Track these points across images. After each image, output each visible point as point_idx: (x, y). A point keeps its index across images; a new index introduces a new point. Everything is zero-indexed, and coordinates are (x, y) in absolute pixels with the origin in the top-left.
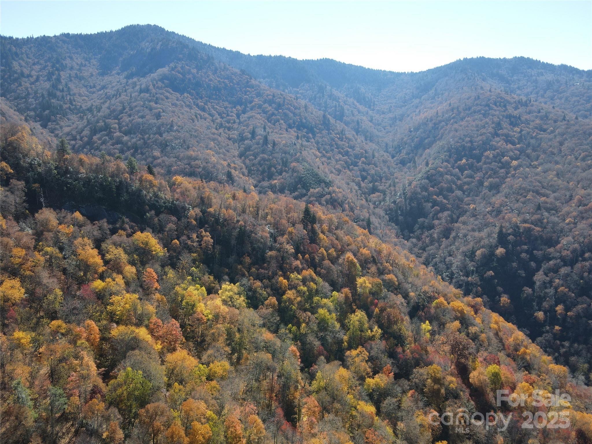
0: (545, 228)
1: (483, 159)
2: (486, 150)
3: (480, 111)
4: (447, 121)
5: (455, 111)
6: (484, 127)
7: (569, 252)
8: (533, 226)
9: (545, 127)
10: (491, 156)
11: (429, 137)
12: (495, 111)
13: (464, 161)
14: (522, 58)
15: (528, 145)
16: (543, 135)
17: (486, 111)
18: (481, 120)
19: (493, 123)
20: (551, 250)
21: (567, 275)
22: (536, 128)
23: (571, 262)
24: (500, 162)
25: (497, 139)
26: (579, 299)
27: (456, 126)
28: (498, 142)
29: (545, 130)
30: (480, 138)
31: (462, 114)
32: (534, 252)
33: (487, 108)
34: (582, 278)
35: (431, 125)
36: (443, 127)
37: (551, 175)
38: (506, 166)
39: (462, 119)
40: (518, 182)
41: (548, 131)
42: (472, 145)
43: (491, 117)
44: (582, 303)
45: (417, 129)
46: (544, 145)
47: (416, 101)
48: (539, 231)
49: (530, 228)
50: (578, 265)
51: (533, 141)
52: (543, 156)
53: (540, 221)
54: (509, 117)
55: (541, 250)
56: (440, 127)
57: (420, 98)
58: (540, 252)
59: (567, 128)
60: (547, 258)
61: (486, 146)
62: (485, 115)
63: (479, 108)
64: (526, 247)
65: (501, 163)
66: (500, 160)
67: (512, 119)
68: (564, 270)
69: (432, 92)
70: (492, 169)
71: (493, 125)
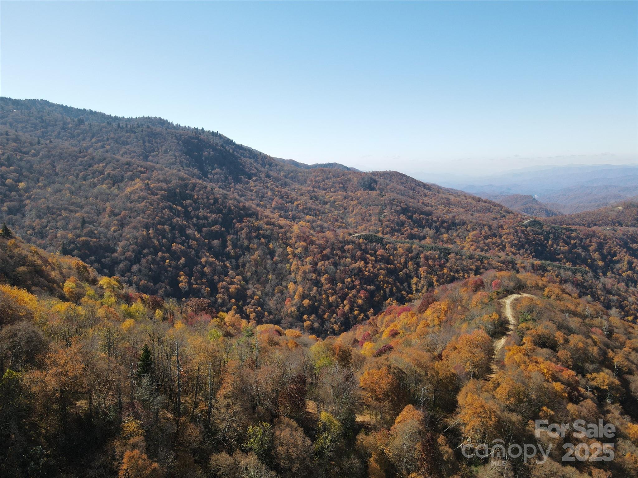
0: (99, 238)
7: (130, 253)
8: (89, 239)
20: (115, 255)
21: (139, 271)
23: (136, 260)
26: (157, 286)
32: (102, 260)
34: (151, 270)
37: (67, 194)
40: (43, 202)
44: (161, 288)
48: (95, 242)
49: (87, 240)
55: (107, 257)
58: (108, 259)
59: (49, 151)
64: (93, 257)
68: (135, 268)
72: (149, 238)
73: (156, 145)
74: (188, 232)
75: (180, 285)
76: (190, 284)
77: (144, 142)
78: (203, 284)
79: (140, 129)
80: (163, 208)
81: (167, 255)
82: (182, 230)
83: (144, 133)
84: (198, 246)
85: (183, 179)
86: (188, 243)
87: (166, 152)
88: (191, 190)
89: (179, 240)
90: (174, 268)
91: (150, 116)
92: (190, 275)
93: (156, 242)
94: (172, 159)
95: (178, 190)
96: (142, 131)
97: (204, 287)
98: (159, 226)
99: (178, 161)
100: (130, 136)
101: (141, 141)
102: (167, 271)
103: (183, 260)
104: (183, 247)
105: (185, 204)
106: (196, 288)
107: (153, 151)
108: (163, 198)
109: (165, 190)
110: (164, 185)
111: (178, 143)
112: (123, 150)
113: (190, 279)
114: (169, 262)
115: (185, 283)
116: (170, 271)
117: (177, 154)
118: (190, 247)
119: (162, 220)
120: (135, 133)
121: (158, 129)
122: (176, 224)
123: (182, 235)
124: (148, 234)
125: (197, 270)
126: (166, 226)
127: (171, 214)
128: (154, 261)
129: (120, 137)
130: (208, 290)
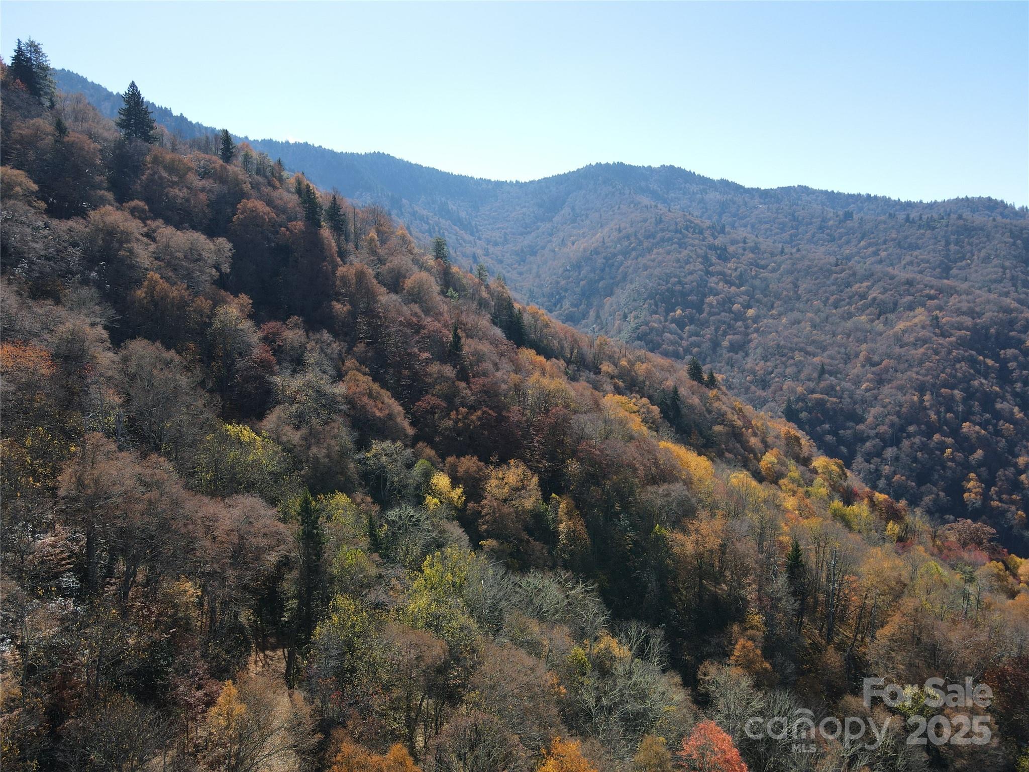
0: (842, 398)
1: (706, 309)
2: (705, 296)
3: (670, 239)
7: (886, 428)
8: (826, 397)
9: (763, 263)
10: (715, 303)
12: (692, 239)
13: (679, 312)
14: (672, 167)
15: (754, 288)
16: (764, 274)
17: (679, 240)
18: (680, 253)
19: (698, 256)
20: (861, 427)
21: (896, 458)
22: (751, 264)
24: (730, 311)
25: (714, 279)
26: (923, 489)
28: (717, 284)
29: (764, 267)
30: (690, 278)
31: (645, 244)
32: (840, 432)
33: (679, 235)
34: (916, 460)
35: (600, 261)
36: (621, 264)
37: (807, 327)
38: (740, 316)
39: (649, 251)
40: (772, 339)
41: (769, 267)
42: (684, 288)
43: (690, 248)
44: (928, 492)
45: (578, 267)
46: (773, 286)
48: (835, 403)
49: (822, 399)
51: (757, 282)
52: (778, 302)
55: (849, 428)
56: (616, 264)
58: (849, 432)
60: (861, 439)
62: (681, 245)
63: (668, 235)
64: (827, 426)
65: (733, 313)
66: (730, 308)
68: (889, 453)
70: (724, 322)
71: (700, 260)
72: (921, 408)
73: (968, 248)
74: (998, 406)
75: (965, 495)
76: (985, 496)
77: (948, 243)
78: (1013, 502)
79: (944, 222)
80: (958, 360)
81: (949, 440)
82: (988, 401)
83: (950, 228)
84: (1016, 435)
85: (1007, 310)
86: (995, 425)
87: (986, 260)
88: (1020, 332)
89: (977, 418)
90: (958, 464)
91: (969, 196)
92: (988, 482)
93: (933, 416)
94: (996, 273)
95: (992, 331)
96: (947, 226)
97: (1013, 508)
98: (943, 390)
99: (1008, 276)
100: (923, 234)
101: (943, 243)
102: (944, 468)
103: (979, 454)
104: (983, 432)
105: (1002, 356)
106: (998, 507)
107: (963, 258)
108: (962, 343)
109: (967, 329)
110: (968, 321)
111: (1014, 244)
112: (908, 258)
113: (988, 488)
114: (952, 453)
115: (976, 493)
116: (950, 468)
117: (1007, 264)
118: (998, 433)
119: (952, 380)
120: (934, 228)
121: (979, 219)
122: (977, 390)
123: (985, 410)
124: (922, 401)
125: (1005, 475)
126: (956, 392)
127: (972, 371)
128: (923, 447)
129: (906, 237)
130: (1021, 516)
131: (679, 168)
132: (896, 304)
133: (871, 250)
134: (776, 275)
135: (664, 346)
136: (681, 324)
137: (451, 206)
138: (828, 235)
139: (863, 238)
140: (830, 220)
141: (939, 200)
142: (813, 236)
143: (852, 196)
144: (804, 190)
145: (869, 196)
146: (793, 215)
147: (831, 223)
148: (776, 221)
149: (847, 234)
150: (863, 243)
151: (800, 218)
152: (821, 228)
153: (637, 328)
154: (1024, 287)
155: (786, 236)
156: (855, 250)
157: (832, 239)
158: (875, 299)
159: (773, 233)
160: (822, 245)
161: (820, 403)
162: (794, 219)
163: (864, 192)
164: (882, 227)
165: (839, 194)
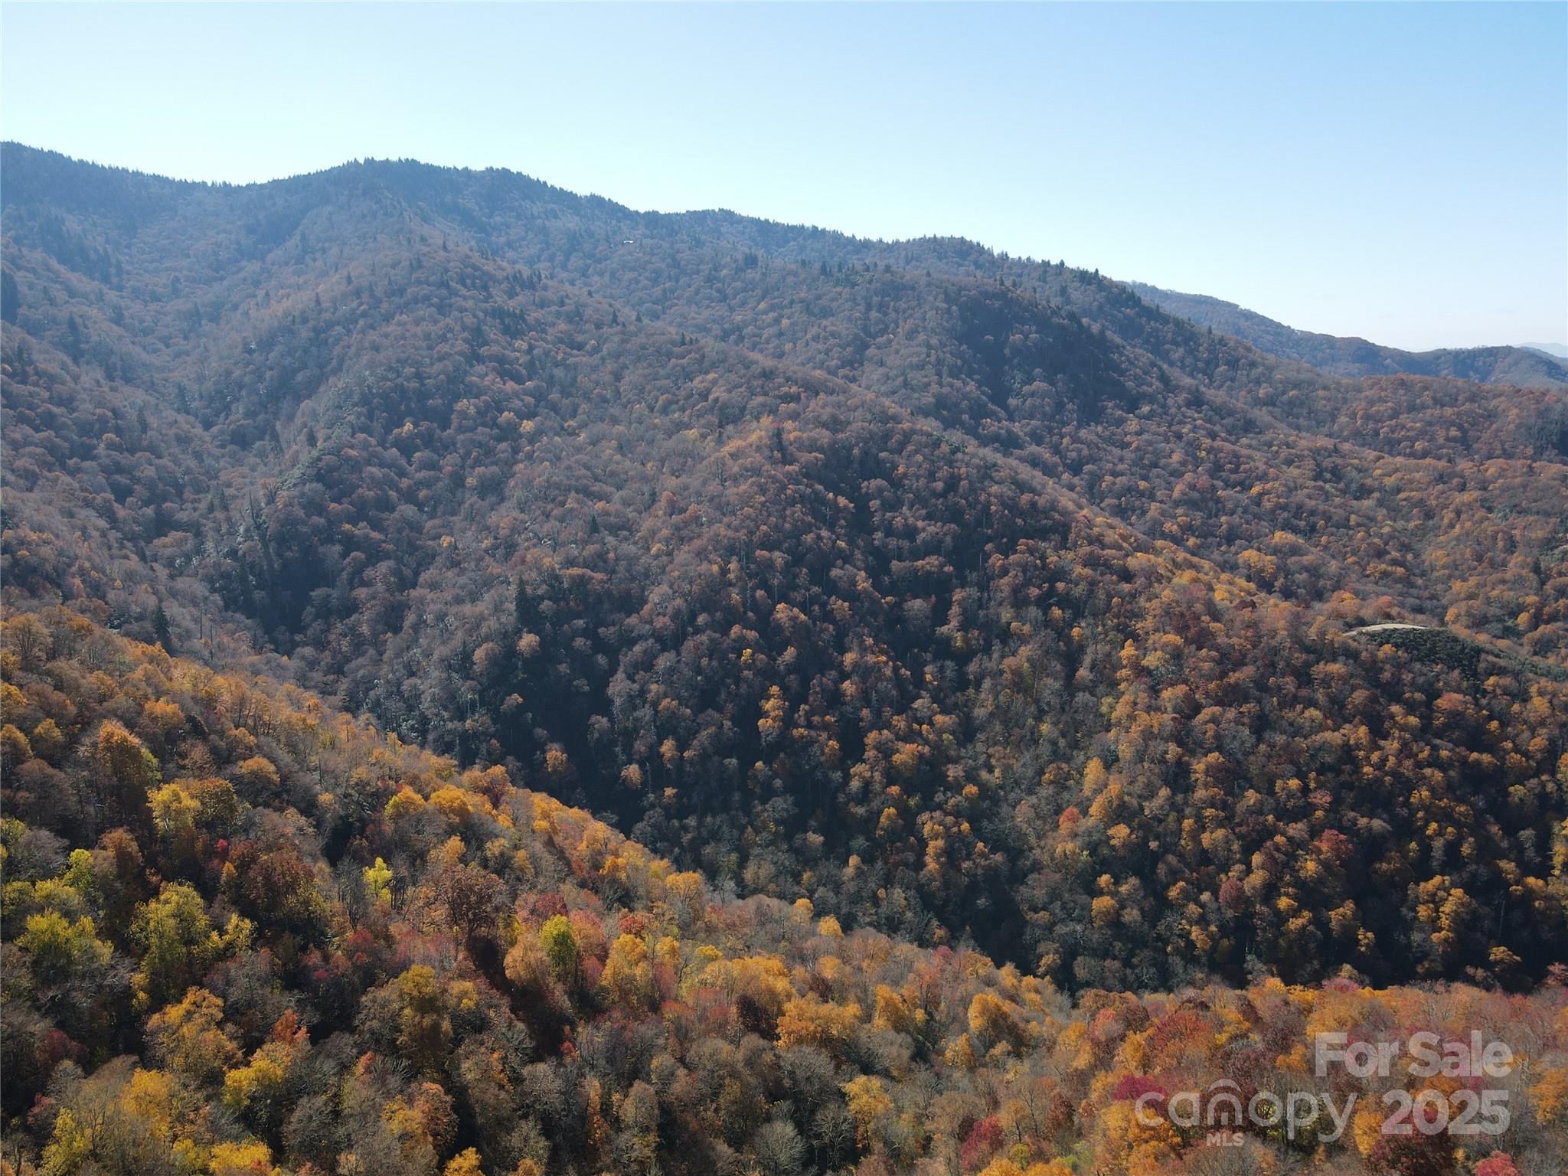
0: (614, 572)
1: (455, 419)
2: (457, 397)
3: (427, 298)
4: (350, 321)
5: (365, 297)
6: (444, 339)
7: (667, 619)
8: (589, 572)
9: (580, 338)
10: (472, 411)
11: (304, 366)
12: (465, 298)
13: (408, 426)
14: (505, 172)
15: (551, 381)
16: (577, 358)
17: (442, 299)
18: (436, 322)
19: (464, 329)
20: (633, 620)
21: (671, 671)
22: (561, 341)
23: (672, 641)
24: (494, 424)
25: (480, 369)
27: (373, 336)
28: (482, 377)
29: (580, 347)
30: (438, 366)
31: (385, 306)
32: (601, 630)
33: (444, 291)
34: (699, 671)
35: (305, 333)
36: (339, 339)
37: (608, 450)
38: (509, 433)
39: (387, 319)
40: (543, 472)
41: (588, 347)
42: (423, 385)
43: (456, 313)
44: (708, 725)
45: (267, 343)
46: (583, 379)
47: (251, 267)
48: (602, 581)
49: (582, 577)
50: (689, 644)
51: (559, 373)
52: (584, 407)
53: (601, 556)
54: (499, 314)
55: (614, 624)
56: (330, 340)
57: (263, 259)
58: (612, 629)
59: (623, 341)
60: (629, 640)
61: (456, 386)
62: (442, 309)
63: (426, 290)
64: (582, 622)
65: (498, 427)
66: (494, 419)
67: (507, 321)
68: (664, 661)
69: (293, 243)
70: (480, 445)
71: (466, 334)
72: (723, 582)
73: (893, 315)
74: (835, 573)
75: (761, 722)
76: (788, 722)
77: (869, 308)
78: (826, 727)
79: (867, 275)
80: (792, 502)
81: (752, 635)
82: (821, 565)
83: (873, 286)
84: (852, 616)
85: (886, 418)
86: (824, 605)
87: (911, 335)
88: (891, 452)
89: (798, 596)
90: (758, 672)
91: (939, 236)
92: (794, 699)
93: (736, 597)
94: (918, 354)
95: (856, 451)
96: (870, 282)
97: (824, 735)
98: (758, 552)
99: (933, 359)
100: (840, 294)
101: (862, 308)
102: (738, 681)
103: (790, 652)
104: (802, 616)
105: (864, 490)
106: (802, 737)
107: (884, 331)
108: (809, 474)
109: (820, 450)
110: (824, 436)
111: (949, 311)
112: (813, 331)
113: (794, 708)
114: (753, 655)
115: (774, 719)
116: (745, 680)
117: (934, 341)
118: (828, 616)
119: (774, 536)
120: (854, 285)
121: (912, 273)
122: (809, 550)
123: (813, 582)
124: (724, 572)
125: (821, 684)
126: (777, 554)
127: (809, 519)
128: (713, 651)
129: (819, 298)
130: (833, 748)
131: (519, 174)
132: (743, 409)
133: (772, 315)
134: (595, 360)
135: (360, 490)
136: (406, 448)
137: (73, 224)
138: (718, 291)
139: (764, 297)
140: (724, 267)
141: (903, 239)
142: (697, 292)
143: (793, 228)
144: (728, 216)
145: (815, 228)
146: (674, 258)
147: (725, 272)
148: (649, 266)
149: (744, 290)
150: (763, 305)
151: (682, 263)
152: (709, 280)
153: (319, 459)
154: (951, 376)
155: (657, 291)
156: (750, 315)
157: (724, 298)
158: (716, 400)
159: (640, 286)
160: (708, 307)
161: (581, 582)
162: (676, 264)
163: (808, 224)
164: (790, 279)
165: (777, 224)
